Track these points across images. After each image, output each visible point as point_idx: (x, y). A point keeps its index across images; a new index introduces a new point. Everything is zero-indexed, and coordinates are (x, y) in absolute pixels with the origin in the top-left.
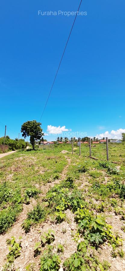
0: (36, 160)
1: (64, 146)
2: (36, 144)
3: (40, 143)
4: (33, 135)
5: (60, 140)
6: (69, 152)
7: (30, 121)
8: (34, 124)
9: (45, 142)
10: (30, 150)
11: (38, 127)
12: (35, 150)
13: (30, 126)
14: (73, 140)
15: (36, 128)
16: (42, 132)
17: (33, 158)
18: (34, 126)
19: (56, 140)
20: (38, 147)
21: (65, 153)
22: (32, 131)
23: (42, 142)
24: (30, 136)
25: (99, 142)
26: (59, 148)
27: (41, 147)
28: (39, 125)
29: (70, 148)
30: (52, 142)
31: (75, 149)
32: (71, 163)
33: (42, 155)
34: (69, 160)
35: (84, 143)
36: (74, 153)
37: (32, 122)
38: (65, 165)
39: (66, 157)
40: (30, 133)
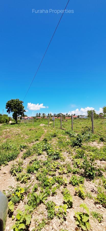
0: (20, 131)
1: (42, 120)
2: (18, 119)
3: (21, 118)
4: (16, 111)
5: (38, 116)
6: (46, 125)
7: (14, 99)
8: (17, 102)
9: (26, 118)
10: (14, 124)
11: (20, 104)
12: (18, 124)
13: (14, 103)
14: (49, 116)
15: (18, 106)
16: (24, 109)
17: (18, 129)
18: (17, 103)
19: (35, 116)
20: (20, 121)
21: (43, 126)
22: (15, 108)
23: (23, 117)
24: (14, 112)
25: (70, 118)
26: (37, 122)
27: (22, 122)
28: (21, 103)
29: (47, 122)
30: (32, 117)
31: (51, 122)
32: (47, 132)
33: (24, 127)
34: (46, 131)
35: (59, 118)
36: (49, 126)
37: (15, 100)
38: (43, 134)
39: (43, 128)
40: (14, 110)
